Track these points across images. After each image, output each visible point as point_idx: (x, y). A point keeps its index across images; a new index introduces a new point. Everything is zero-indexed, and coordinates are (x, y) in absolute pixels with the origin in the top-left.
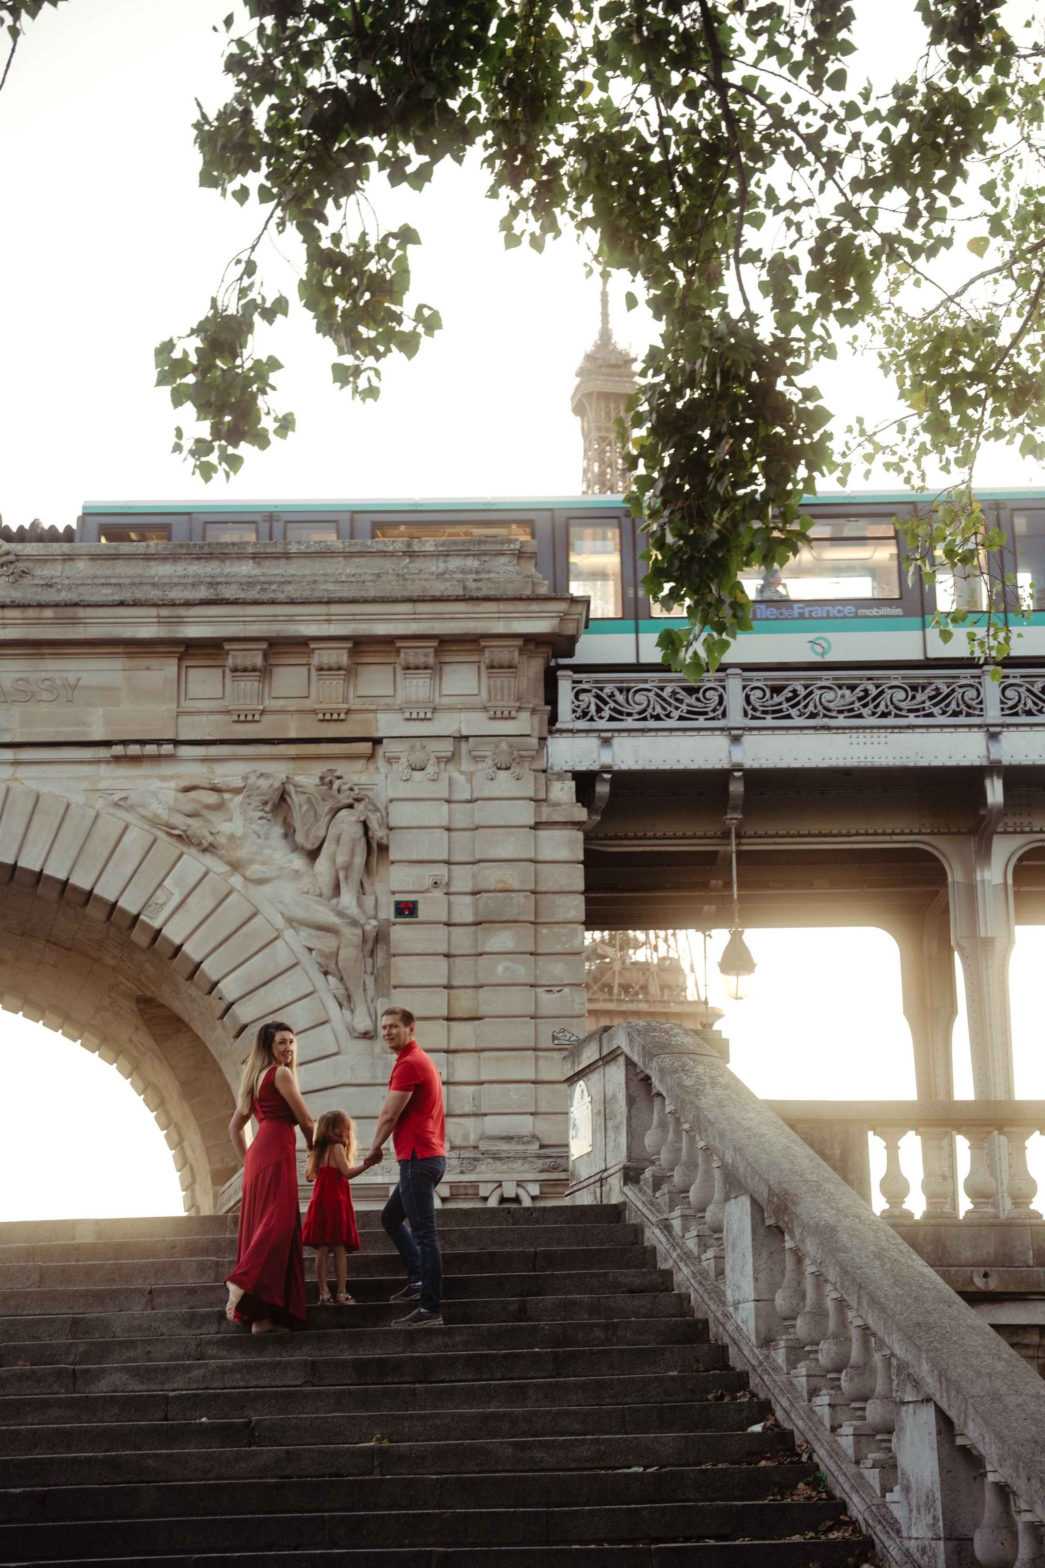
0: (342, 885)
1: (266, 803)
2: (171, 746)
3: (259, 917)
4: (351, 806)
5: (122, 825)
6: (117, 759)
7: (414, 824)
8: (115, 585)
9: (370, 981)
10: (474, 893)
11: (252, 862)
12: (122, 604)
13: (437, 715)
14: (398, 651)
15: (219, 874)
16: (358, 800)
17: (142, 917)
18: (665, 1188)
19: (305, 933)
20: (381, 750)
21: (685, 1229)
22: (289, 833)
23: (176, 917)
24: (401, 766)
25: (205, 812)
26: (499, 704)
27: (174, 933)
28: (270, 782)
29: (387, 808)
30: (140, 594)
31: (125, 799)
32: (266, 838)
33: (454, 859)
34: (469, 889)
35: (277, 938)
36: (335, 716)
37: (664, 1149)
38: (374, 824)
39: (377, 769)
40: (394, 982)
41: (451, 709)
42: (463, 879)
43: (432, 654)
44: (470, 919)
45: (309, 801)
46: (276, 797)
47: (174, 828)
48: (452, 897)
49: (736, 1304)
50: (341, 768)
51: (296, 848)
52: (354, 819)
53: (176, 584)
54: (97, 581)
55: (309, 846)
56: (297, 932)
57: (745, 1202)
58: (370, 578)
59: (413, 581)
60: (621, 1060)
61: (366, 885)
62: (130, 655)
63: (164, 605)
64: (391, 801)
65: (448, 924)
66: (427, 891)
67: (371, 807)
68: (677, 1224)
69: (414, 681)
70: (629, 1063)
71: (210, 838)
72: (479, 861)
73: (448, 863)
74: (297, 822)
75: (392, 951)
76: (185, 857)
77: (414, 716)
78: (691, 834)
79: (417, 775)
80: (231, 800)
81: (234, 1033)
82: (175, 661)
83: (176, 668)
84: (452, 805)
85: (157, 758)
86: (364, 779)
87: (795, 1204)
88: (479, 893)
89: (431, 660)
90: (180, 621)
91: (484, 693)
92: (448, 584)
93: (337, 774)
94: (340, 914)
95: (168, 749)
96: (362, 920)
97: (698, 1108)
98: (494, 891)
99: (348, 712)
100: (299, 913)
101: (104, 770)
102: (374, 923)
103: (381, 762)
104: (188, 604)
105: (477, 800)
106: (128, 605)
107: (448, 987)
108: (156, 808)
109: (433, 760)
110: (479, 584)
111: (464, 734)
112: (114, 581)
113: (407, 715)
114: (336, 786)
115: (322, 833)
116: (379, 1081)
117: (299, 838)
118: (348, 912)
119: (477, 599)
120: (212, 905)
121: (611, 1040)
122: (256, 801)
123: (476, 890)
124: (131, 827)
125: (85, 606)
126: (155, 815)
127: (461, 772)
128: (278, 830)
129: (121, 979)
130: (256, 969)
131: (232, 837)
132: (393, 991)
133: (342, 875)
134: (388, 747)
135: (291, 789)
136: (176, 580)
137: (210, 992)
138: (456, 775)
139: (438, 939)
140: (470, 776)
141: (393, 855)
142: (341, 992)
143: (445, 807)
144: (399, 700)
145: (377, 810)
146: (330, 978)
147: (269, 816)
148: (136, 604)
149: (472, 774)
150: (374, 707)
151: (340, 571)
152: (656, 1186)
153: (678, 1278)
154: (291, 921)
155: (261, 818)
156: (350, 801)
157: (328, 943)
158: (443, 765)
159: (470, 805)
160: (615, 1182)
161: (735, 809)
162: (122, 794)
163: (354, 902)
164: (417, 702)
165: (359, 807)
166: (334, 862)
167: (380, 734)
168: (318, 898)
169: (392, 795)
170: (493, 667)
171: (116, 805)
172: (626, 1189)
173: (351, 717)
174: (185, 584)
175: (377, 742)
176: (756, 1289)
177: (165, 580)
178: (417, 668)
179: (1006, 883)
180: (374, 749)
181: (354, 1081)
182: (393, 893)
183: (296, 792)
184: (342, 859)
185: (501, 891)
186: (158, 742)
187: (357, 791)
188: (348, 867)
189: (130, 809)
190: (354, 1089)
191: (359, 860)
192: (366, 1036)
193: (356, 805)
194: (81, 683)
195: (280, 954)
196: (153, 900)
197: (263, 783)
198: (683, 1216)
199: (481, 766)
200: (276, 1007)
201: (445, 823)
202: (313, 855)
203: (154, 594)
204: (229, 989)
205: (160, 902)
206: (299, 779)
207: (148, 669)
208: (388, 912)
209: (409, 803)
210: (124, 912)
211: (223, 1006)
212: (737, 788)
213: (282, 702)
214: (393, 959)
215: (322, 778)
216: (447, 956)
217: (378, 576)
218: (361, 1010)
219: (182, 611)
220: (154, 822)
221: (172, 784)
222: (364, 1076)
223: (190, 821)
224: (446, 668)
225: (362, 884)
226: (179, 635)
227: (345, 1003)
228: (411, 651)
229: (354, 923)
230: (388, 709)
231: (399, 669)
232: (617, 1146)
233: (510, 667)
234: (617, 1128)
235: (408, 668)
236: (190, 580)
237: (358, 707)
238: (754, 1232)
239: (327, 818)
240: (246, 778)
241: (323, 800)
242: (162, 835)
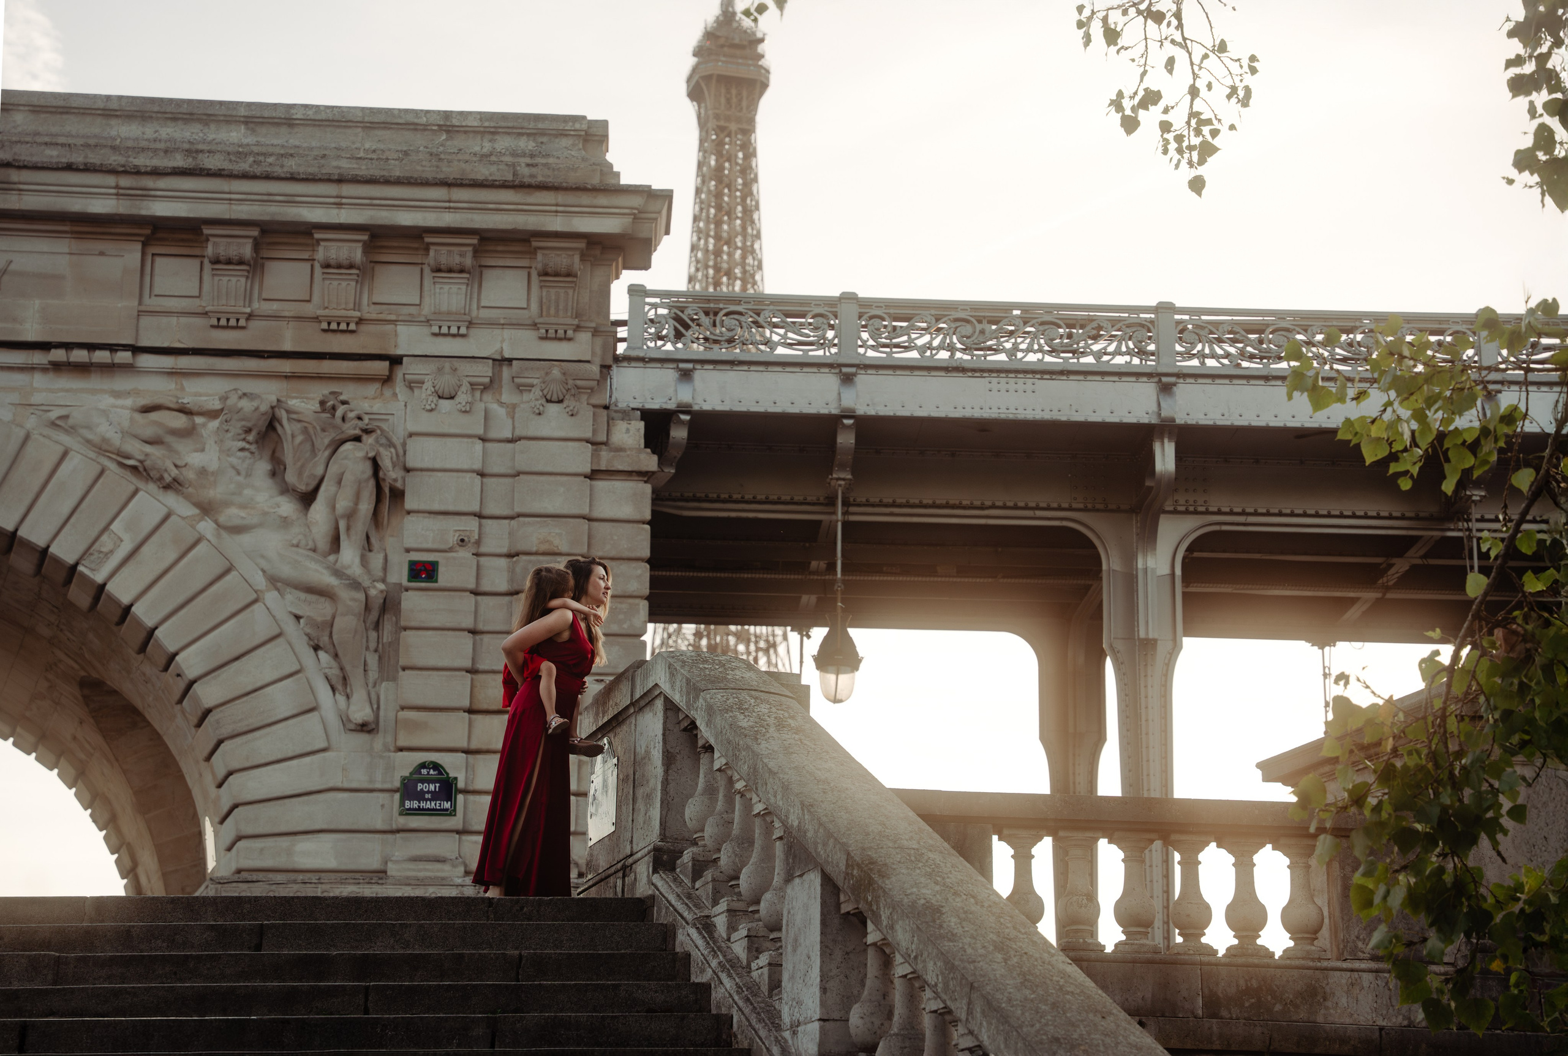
0: (343, 537)
1: (248, 431)
2: (128, 354)
3: (234, 573)
4: (357, 439)
5: (60, 450)
6: (57, 367)
7: (438, 466)
8: (63, 145)
9: (372, 660)
10: (510, 556)
11: (227, 504)
12: (69, 167)
13: (473, 331)
14: (427, 249)
15: (183, 518)
16: (367, 432)
17: (81, 568)
18: (708, 875)
19: (291, 596)
20: (399, 373)
21: (732, 928)
22: (277, 471)
23: (125, 571)
24: (424, 394)
25: (169, 439)
26: (553, 320)
27: (122, 590)
28: (255, 404)
29: (404, 445)
30: (94, 158)
31: (65, 417)
32: (248, 475)
33: (487, 512)
34: (505, 550)
35: (255, 601)
36: (343, 326)
37: (711, 821)
38: (386, 462)
39: (395, 395)
40: (402, 662)
41: (492, 324)
42: (497, 537)
43: (470, 255)
44: (503, 587)
45: (305, 431)
46: (263, 424)
47: (128, 457)
48: (482, 560)
49: (795, 1027)
50: (348, 391)
51: (286, 489)
52: (361, 454)
53: (143, 149)
54: (39, 139)
55: (302, 488)
56: (282, 595)
57: (814, 880)
58: (396, 156)
59: (449, 161)
60: (659, 704)
61: (373, 540)
62: (79, 236)
63: (125, 172)
64: (411, 435)
65: (476, 593)
66: (451, 550)
67: (383, 441)
68: (721, 922)
69: (447, 287)
70: (670, 707)
71: (174, 472)
72: (519, 515)
73: (480, 516)
74: (288, 457)
75: (403, 623)
76: (141, 494)
77: (444, 330)
78: (788, 498)
79: (445, 404)
80: (204, 425)
81: (195, 721)
82: (139, 246)
83: (139, 255)
84: (488, 445)
85: (109, 368)
86: (377, 407)
87: (883, 875)
88: (517, 555)
89: (468, 261)
90: (146, 194)
91: (534, 306)
92: (494, 168)
93: (342, 398)
94: (337, 573)
95: (124, 356)
96: (366, 583)
97: (756, 755)
98: (536, 553)
99: (360, 321)
100: (286, 571)
101: (39, 380)
102: (381, 586)
103: (399, 387)
104: (156, 173)
105: (520, 439)
106: (77, 170)
107: (473, 671)
108: (105, 430)
109: (465, 387)
110: (534, 170)
111: (507, 355)
112: (61, 140)
113: (436, 329)
114: (339, 413)
115: (319, 471)
116: (378, 786)
117: (291, 477)
118: (348, 572)
119: (529, 186)
120: (172, 556)
121: (646, 676)
122: (236, 427)
123: (513, 551)
124: (72, 454)
125: (19, 168)
126: (104, 440)
127: (501, 404)
128: (263, 467)
129: (60, 655)
130: (225, 638)
131: (203, 472)
132: (401, 673)
133: (342, 525)
134: (410, 368)
135: (282, 415)
136: (144, 144)
137: (166, 669)
138: (495, 406)
139: (463, 610)
140: (512, 409)
141: (410, 503)
142: (334, 672)
143: (479, 446)
144: (427, 310)
145: (391, 444)
146: (321, 654)
147: (253, 448)
148: (88, 169)
149: (514, 407)
150: (393, 317)
151: (358, 145)
152: (698, 869)
153: (717, 994)
154: (275, 581)
155: (242, 449)
156: (357, 432)
157: (320, 609)
158: (478, 394)
159: (510, 445)
160: (643, 869)
161: (842, 467)
162: (63, 412)
163: (357, 560)
164: (449, 313)
165: (369, 440)
166: (333, 508)
167: (399, 352)
168: (311, 554)
169: (412, 427)
170: (546, 274)
171: (53, 424)
172: (656, 879)
173: (364, 328)
174: (155, 151)
175: (396, 361)
176: (823, 1004)
177: (130, 144)
178: (450, 271)
179: (1173, 574)
180: (391, 370)
181: (346, 785)
182: (408, 551)
183: (289, 419)
184: (343, 504)
185: (544, 554)
186: (112, 348)
187: (366, 421)
188: (350, 515)
189: (72, 430)
190: (346, 795)
191: (366, 507)
192: (364, 728)
193: (365, 437)
194: (12, 267)
195: (259, 622)
196: (96, 546)
197: (246, 405)
198: (730, 911)
199: (526, 397)
200: (250, 688)
201: (477, 466)
202: (307, 499)
203: (115, 159)
204: (190, 663)
205: (104, 549)
206: (294, 403)
207: (102, 254)
208: (399, 575)
209: (432, 440)
210: (57, 561)
211: (182, 685)
212: (846, 439)
213: (275, 306)
214: (403, 634)
215: (322, 403)
216: (473, 632)
217: (406, 153)
218: (359, 695)
219: (148, 182)
220: (102, 448)
221: (129, 402)
222: (359, 779)
223: (148, 449)
224: (488, 274)
225: (368, 537)
226: (144, 212)
227: (339, 687)
228: (444, 249)
229: (355, 585)
230: (411, 321)
231: (427, 270)
232: (648, 821)
233: (568, 275)
234: (649, 797)
235: (439, 270)
236: (162, 146)
237: (374, 316)
238: (824, 923)
239: (327, 453)
240: (224, 399)
241: (323, 430)
242: (112, 466)
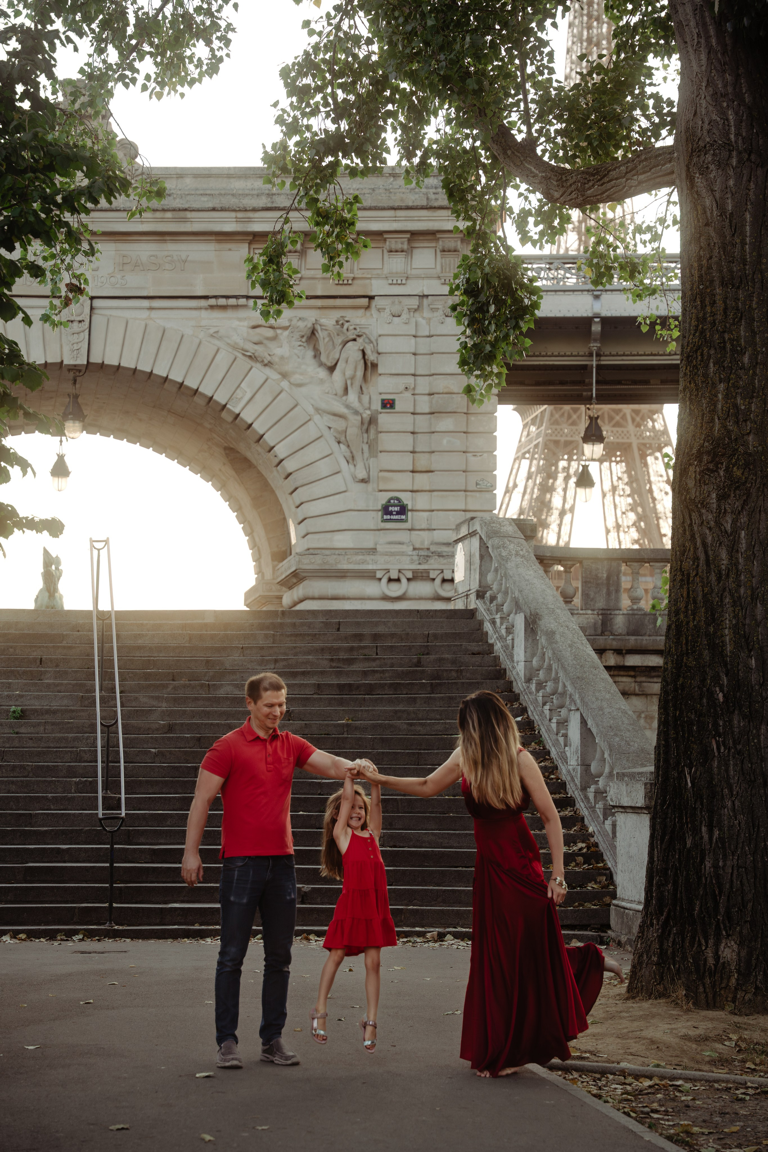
0: (349, 388)
1: (303, 337)
2: (245, 300)
3: (298, 407)
4: (355, 340)
5: (216, 348)
6: (212, 307)
7: (393, 351)
8: (209, 195)
9: (366, 448)
10: (430, 394)
11: (294, 373)
12: (214, 209)
13: (409, 281)
14: (385, 240)
15: (274, 380)
16: (359, 336)
17: (228, 406)
18: (495, 603)
19: (326, 417)
20: (374, 303)
21: (502, 624)
22: (317, 355)
23: (249, 407)
24: (386, 314)
25: (265, 342)
26: (448, 275)
27: (247, 416)
28: (305, 323)
29: (377, 340)
30: (226, 202)
31: (217, 332)
32: (303, 358)
33: (417, 373)
34: (427, 392)
35: (309, 420)
36: (346, 282)
37: (495, 583)
38: (368, 352)
39: (372, 315)
40: (380, 449)
41: (418, 277)
42: (423, 385)
43: (406, 243)
44: (427, 410)
45: (329, 335)
46: (309, 333)
47: (247, 351)
48: (416, 397)
49: (518, 662)
50: (349, 314)
51: (321, 364)
52: (356, 348)
53: (247, 195)
54: (198, 192)
55: (329, 364)
56: (322, 417)
57: (522, 615)
58: (368, 191)
59: (395, 193)
60: (478, 536)
61: (364, 389)
62: (219, 241)
63: (240, 210)
64: (380, 336)
65: (413, 414)
66: (401, 393)
67: (367, 341)
68: (498, 621)
69: (395, 260)
70: (481, 538)
71: (269, 358)
72: (433, 375)
73: (414, 375)
74: (322, 348)
75: (379, 430)
76: (253, 369)
77: (395, 282)
78: (569, 353)
79: (396, 319)
80: (281, 334)
81: (284, 476)
82: (247, 245)
83: (247, 249)
84: (418, 339)
85: (236, 307)
86: (363, 321)
87: (540, 619)
88: (433, 394)
89: (405, 247)
90: (249, 220)
91: (439, 267)
92: (417, 196)
93: (346, 319)
94: (348, 407)
95: (242, 301)
96: (361, 411)
97: (506, 568)
98: (442, 393)
99: (354, 279)
100: (323, 406)
101: (204, 314)
102: (368, 412)
103: (373, 310)
104: (254, 210)
105: (432, 336)
106: (218, 210)
107: (413, 452)
108: (236, 338)
109: (406, 311)
110: (437, 196)
111: (426, 294)
112: (208, 192)
113: (390, 282)
114: (345, 327)
115: (337, 356)
116: (371, 508)
117: (323, 358)
118: (353, 405)
119: (435, 208)
120: (270, 399)
121: (473, 525)
122: (297, 335)
123: (431, 392)
124: (221, 350)
125: (191, 211)
126: (236, 343)
127: (423, 318)
128: (310, 353)
129: (215, 436)
130: (297, 439)
131: (282, 358)
132: (380, 454)
133: (349, 383)
134: (377, 302)
135: (318, 327)
136: (247, 192)
137: (270, 451)
138: (420, 319)
139: (407, 422)
140: (429, 320)
141: (381, 370)
142: (348, 454)
143: (413, 340)
144: (386, 271)
145: (371, 342)
146: (341, 445)
147: (305, 344)
148: (223, 210)
149: (430, 319)
150: (369, 276)
151: (350, 186)
152: (491, 601)
153: (496, 648)
154: (318, 410)
155: (300, 346)
156: (354, 337)
157: (340, 425)
158: (412, 313)
159: (428, 339)
160: (473, 597)
161: (595, 340)
162: (216, 329)
163: (357, 399)
164: (397, 273)
165: (360, 340)
166: (344, 374)
167: (373, 294)
168: (334, 397)
169: (381, 332)
170: (444, 251)
171: (212, 336)
172: (477, 601)
173: (355, 282)
174: (253, 195)
175: (371, 298)
176: (525, 656)
177: (240, 192)
178: (397, 251)
180: (369, 303)
181: (356, 508)
182: (380, 394)
183: (322, 329)
184: (349, 373)
185: (446, 393)
186: (236, 297)
187: (358, 330)
188: (352, 378)
189: (220, 338)
190: (356, 513)
191: (360, 373)
192: (363, 481)
193: (358, 339)
194: (189, 259)
195: (311, 431)
196: (234, 395)
197: (301, 324)
198: (501, 618)
199: (436, 314)
200: (309, 462)
201: (413, 351)
202: (332, 369)
203: (233, 202)
204: (281, 451)
205: (239, 397)
206: (323, 321)
207: (230, 250)
208: (377, 406)
209: (390, 338)
210: (217, 403)
211: (277, 460)
212: (596, 328)
213: (312, 272)
214: (380, 435)
215: (337, 322)
216: (413, 433)
217: (373, 190)
218: (360, 465)
219: (251, 214)
220: (235, 347)
221: (246, 323)
222: (362, 506)
223: (256, 347)
224: (415, 251)
225: (361, 387)
226: (249, 230)
227: (351, 461)
228: (393, 241)
229: (356, 413)
230: (378, 277)
231: (385, 251)
232: (475, 579)
233: (455, 251)
234: (475, 570)
235: (391, 251)
236: (255, 192)
237: (360, 276)
238: (525, 630)
239: (341, 347)
240: (290, 320)
241: (338, 335)
242: (240, 355)
